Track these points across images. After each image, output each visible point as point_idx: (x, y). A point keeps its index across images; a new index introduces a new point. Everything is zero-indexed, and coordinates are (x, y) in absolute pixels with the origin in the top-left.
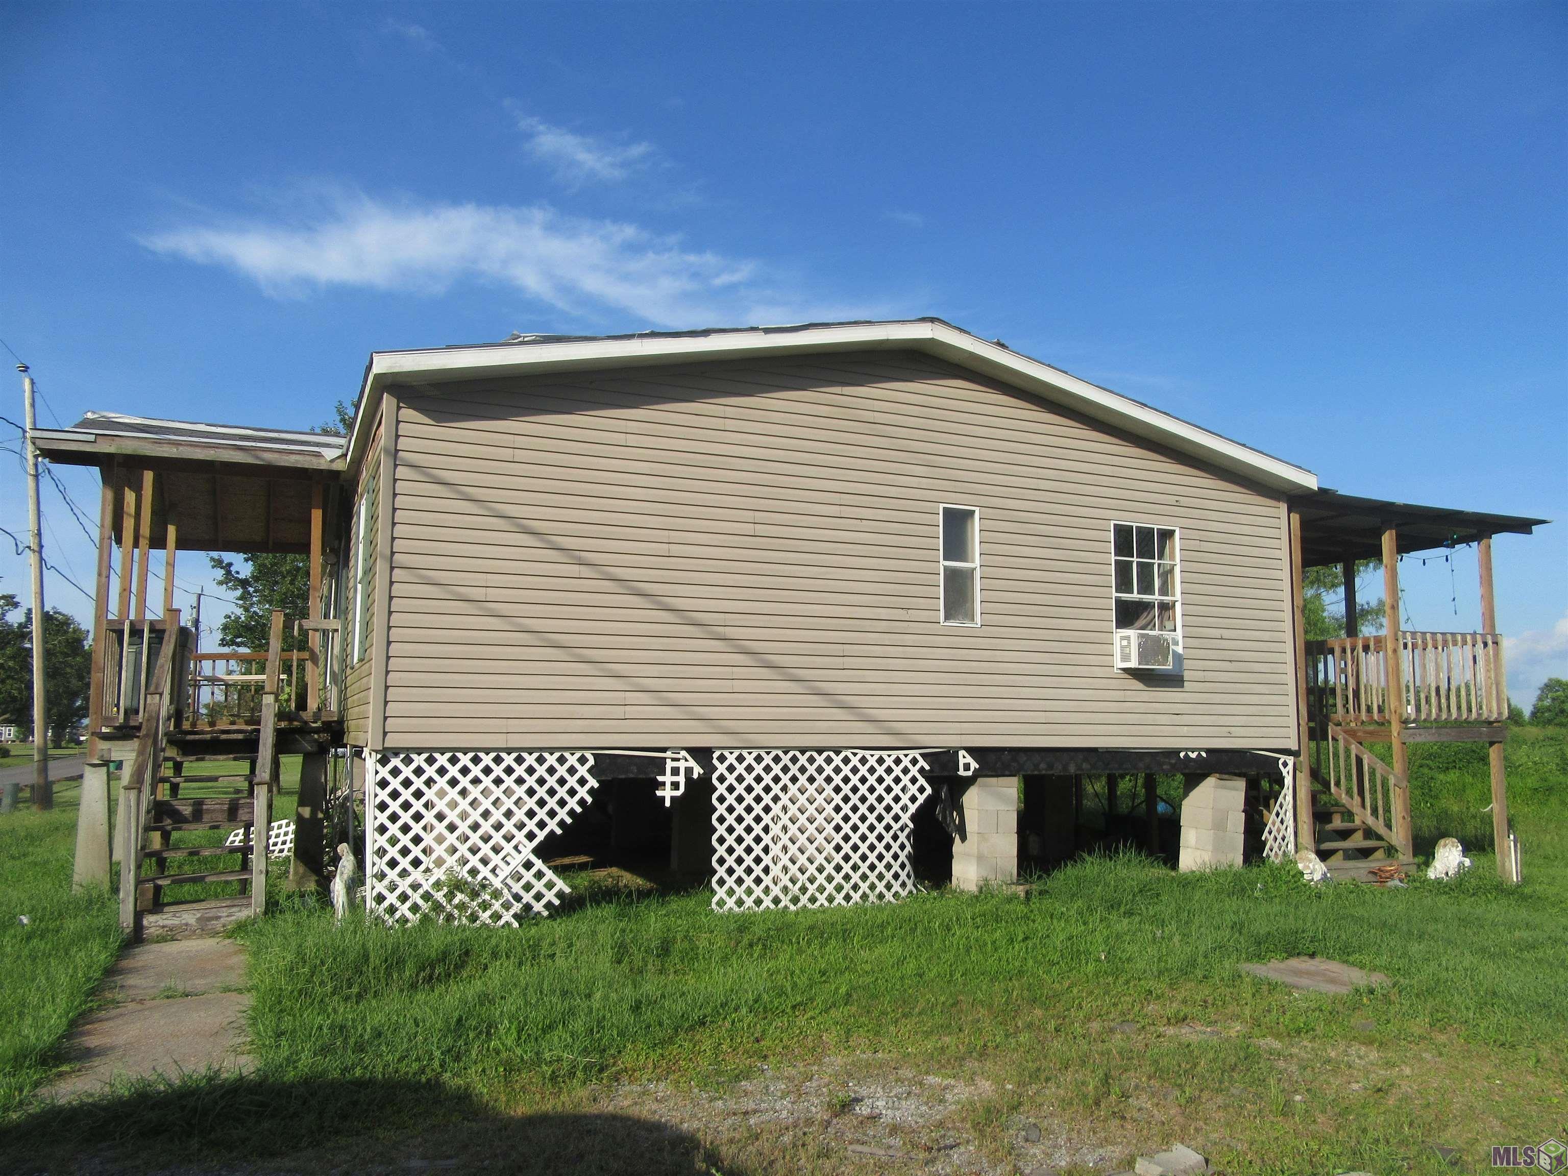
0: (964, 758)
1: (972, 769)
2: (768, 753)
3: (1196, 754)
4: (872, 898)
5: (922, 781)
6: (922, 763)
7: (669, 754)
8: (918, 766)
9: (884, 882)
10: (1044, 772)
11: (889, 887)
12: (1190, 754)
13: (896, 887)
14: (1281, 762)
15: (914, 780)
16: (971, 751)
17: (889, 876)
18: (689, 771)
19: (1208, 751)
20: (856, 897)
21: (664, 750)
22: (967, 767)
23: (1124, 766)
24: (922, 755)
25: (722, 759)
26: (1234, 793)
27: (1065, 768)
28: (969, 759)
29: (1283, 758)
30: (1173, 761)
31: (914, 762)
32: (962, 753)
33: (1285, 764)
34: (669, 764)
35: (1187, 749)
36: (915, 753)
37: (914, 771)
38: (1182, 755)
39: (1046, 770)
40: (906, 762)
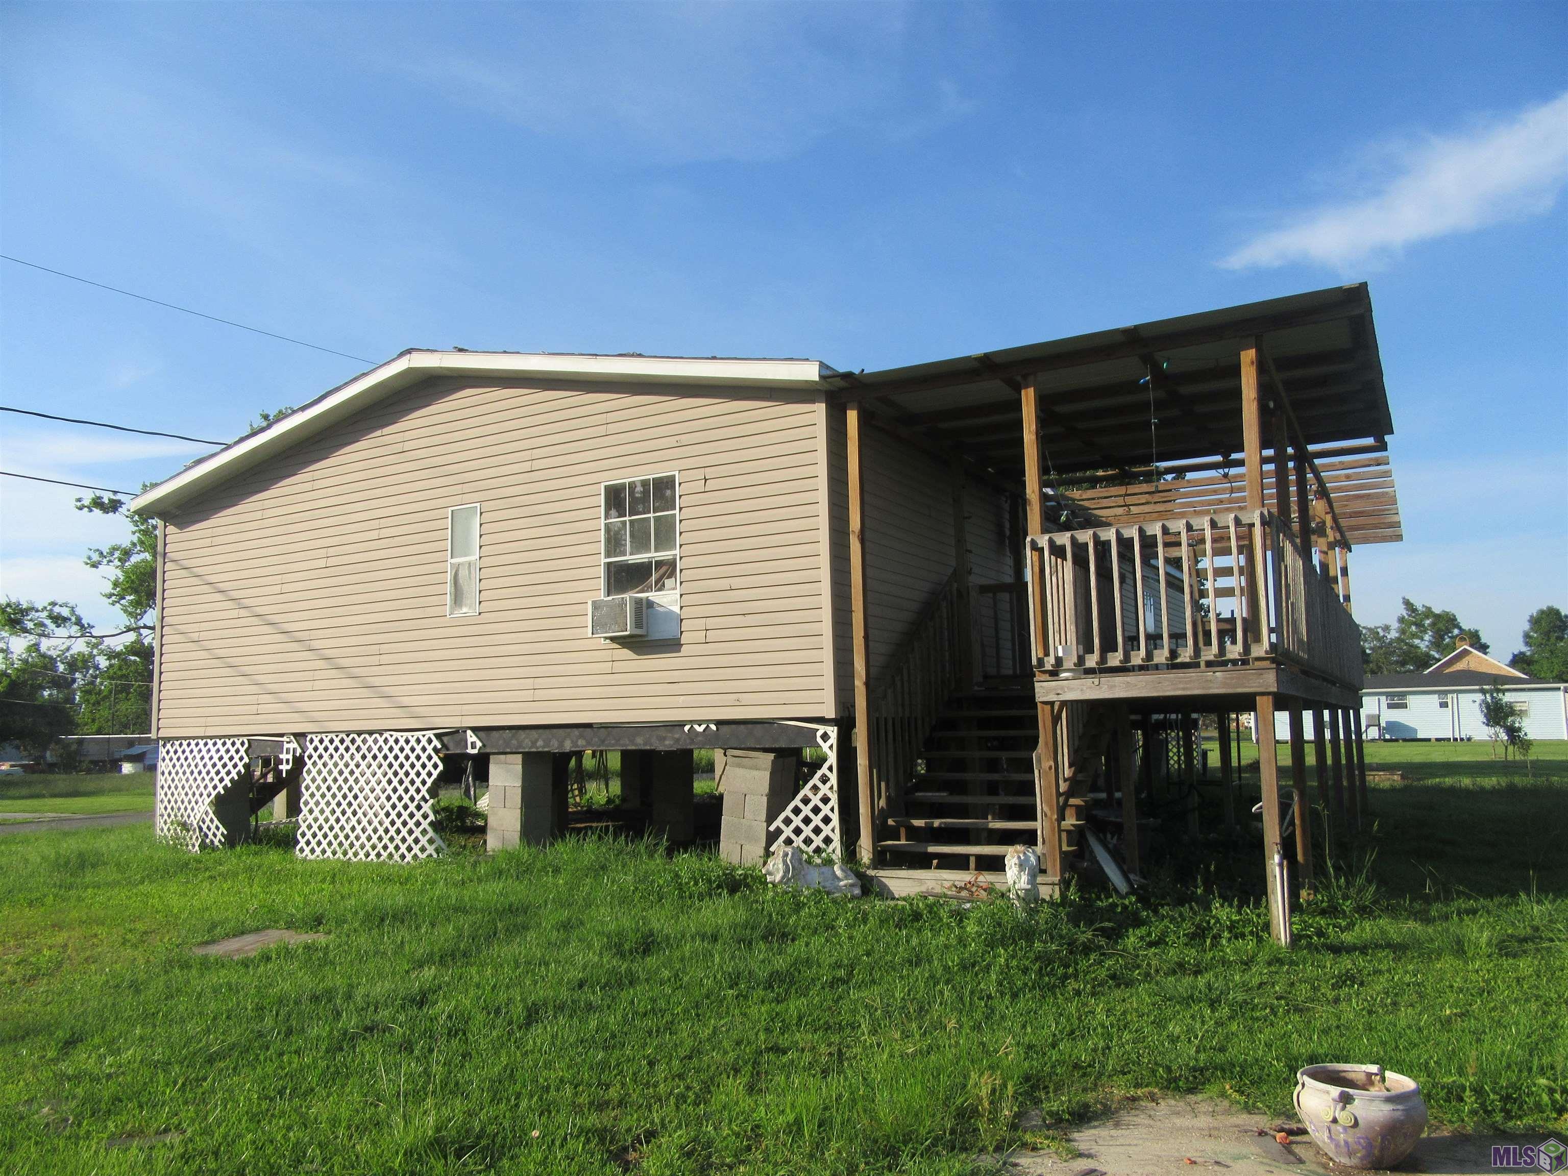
0: (471, 737)
1: (478, 747)
2: (337, 736)
3: (703, 727)
4: (396, 857)
5: (435, 759)
6: (436, 743)
7: (285, 739)
8: (432, 745)
9: (406, 845)
10: (540, 750)
11: (410, 849)
12: (696, 727)
13: (416, 849)
14: (819, 734)
15: (430, 758)
16: (475, 730)
17: (410, 840)
18: (294, 750)
19: (719, 723)
20: (385, 854)
21: (282, 735)
22: (473, 746)
23: (622, 742)
24: (435, 735)
25: (312, 741)
26: (755, 773)
27: (561, 744)
28: (474, 739)
29: (821, 729)
30: (677, 736)
31: (430, 741)
32: (469, 732)
33: (825, 737)
34: (286, 746)
35: (692, 722)
36: (430, 734)
37: (429, 750)
38: (687, 728)
39: (544, 747)
40: (424, 742)
